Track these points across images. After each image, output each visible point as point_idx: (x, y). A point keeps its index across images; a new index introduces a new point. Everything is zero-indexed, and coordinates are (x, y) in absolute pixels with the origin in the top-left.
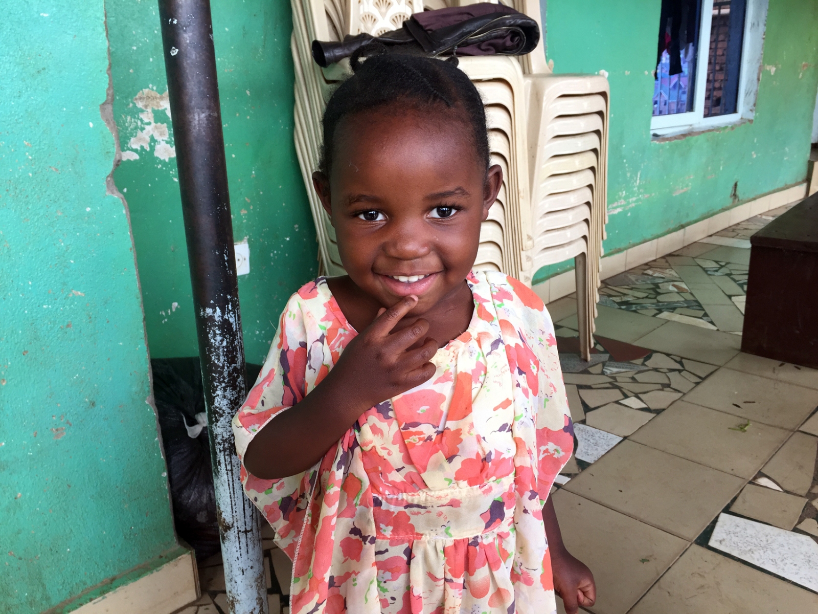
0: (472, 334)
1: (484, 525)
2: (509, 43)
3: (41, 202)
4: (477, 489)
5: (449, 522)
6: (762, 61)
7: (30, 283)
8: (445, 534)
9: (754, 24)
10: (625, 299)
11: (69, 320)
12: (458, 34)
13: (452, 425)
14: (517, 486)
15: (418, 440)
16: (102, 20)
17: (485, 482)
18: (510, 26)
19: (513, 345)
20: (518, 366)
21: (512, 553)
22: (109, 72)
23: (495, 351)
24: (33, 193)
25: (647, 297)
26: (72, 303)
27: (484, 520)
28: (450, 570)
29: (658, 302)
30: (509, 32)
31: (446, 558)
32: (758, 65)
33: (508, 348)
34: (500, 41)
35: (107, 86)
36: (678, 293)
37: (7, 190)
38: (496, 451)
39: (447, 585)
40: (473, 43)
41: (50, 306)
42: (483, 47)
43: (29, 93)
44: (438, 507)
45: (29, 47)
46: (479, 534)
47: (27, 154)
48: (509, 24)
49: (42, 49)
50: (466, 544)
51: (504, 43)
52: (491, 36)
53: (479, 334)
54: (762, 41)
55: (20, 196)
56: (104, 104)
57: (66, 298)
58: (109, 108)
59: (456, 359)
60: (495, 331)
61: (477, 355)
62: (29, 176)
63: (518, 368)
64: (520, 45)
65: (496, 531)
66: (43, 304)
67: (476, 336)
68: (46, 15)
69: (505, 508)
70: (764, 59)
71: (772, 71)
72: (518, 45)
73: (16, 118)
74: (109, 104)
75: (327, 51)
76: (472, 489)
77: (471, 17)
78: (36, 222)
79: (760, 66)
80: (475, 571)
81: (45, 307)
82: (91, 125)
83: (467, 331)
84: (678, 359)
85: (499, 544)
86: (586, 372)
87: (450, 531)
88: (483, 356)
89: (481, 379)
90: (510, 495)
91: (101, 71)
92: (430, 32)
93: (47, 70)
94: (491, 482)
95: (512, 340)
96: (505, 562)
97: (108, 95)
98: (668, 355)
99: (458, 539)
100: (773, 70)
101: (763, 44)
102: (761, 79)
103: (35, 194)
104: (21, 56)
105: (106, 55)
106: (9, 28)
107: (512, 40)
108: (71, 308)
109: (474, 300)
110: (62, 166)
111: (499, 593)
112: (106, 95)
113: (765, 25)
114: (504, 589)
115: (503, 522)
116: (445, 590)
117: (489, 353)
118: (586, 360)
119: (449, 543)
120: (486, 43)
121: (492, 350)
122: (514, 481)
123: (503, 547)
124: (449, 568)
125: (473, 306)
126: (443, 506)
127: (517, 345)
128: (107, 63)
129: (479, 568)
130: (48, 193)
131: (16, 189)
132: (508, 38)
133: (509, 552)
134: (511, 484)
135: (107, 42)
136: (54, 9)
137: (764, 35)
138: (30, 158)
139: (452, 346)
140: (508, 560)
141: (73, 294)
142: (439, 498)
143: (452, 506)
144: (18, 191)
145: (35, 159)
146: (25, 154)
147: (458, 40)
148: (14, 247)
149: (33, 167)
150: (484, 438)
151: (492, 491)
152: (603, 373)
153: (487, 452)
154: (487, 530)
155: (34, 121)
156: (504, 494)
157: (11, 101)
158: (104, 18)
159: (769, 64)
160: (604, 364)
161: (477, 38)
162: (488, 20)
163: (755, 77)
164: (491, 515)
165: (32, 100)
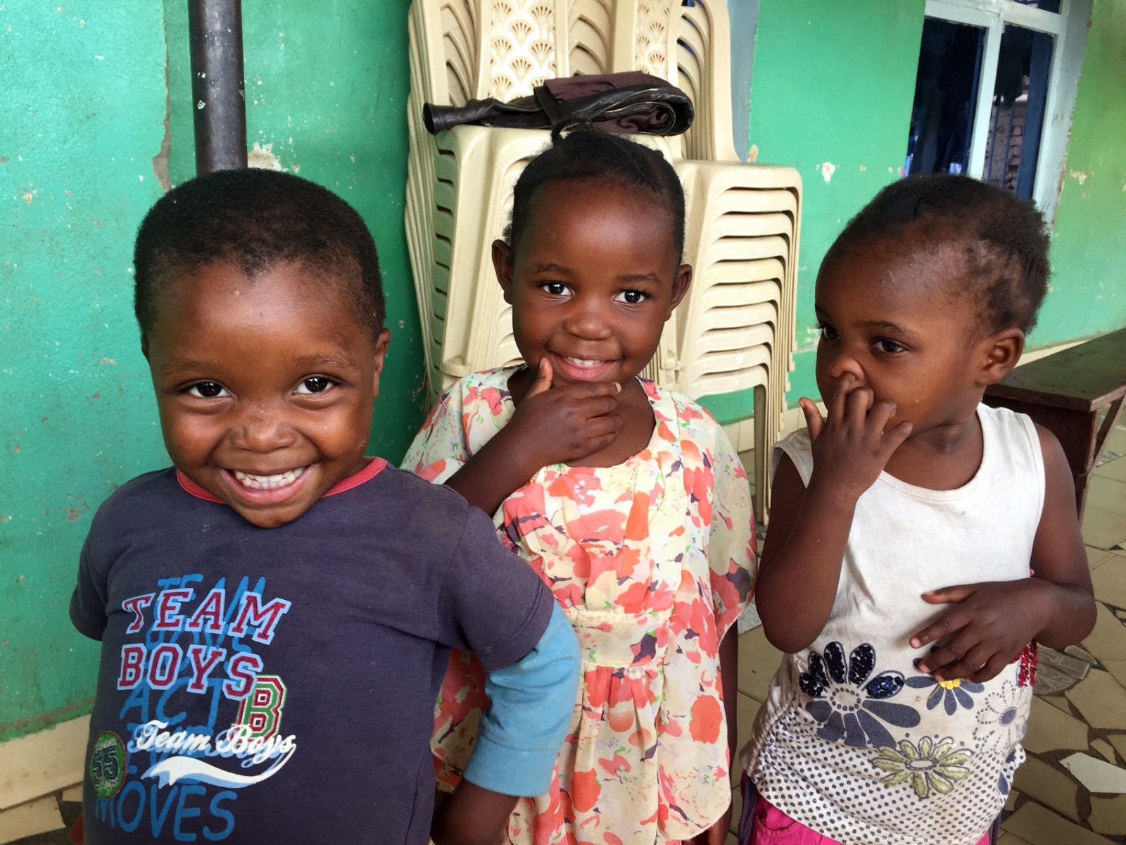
0: (652, 452)
1: (632, 657)
2: (654, 121)
3: (78, 257)
4: (632, 617)
5: (595, 646)
6: (1065, 165)
7: (58, 344)
8: (589, 657)
9: (1057, 116)
11: (98, 389)
12: (592, 106)
13: (631, 544)
14: (673, 624)
15: (599, 552)
16: (163, 66)
17: (642, 612)
18: (657, 100)
19: (693, 468)
20: (692, 492)
21: (659, 697)
22: (166, 123)
23: (676, 473)
24: (70, 246)
26: (102, 372)
27: (634, 651)
28: (589, 698)
30: (654, 108)
31: (586, 684)
32: (1060, 170)
33: (687, 471)
34: (645, 118)
35: (162, 138)
37: (42, 241)
38: (663, 581)
39: (584, 713)
40: (611, 118)
41: (77, 372)
42: (624, 123)
43: (76, 139)
44: (588, 628)
45: (79, 90)
46: (626, 667)
47: (68, 203)
48: (655, 99)
49: (94, 93)
50: (611, 674)
51: (648, 120)
52: (633, 111)
53: (660, 453)
54: (1067, 140)
55: (55, 248)
56: (158, 157)
57: (96, 365)
58: (164, 161)
59: (636, 477)
60: (675, 452)
61: (656, 475)
62: (68, 228)
63: (692, 494)
64: (669, 124)
65: (645, 667)
66: (70, 368)
67: (656, 456)
68: (101, 58)
69: (657, 645)
70: (1068, 163)
71: (1080, 179)
72: (666, 123)
73: (59, 164)
74: (163, 157)
75: (436, 116)
76: (627, 616)
77: (611, 88)
78: (70, 278)
79: (1062, 172)
80: (616, 703)
81: (71, 371)
82: (141, 178)
83: (647, 448)
85: (646, 684)
87: (595, 656)
88: (662, 477)
89: (658, 501)
90: (663, 632)
91: (157, 121)
92: (560, 102)
93: (97, 116)
94: (647, 614)
95: (693, 463)
96: (651, 703)
97: (163, 147)
99: (602, 665)
100: (1082, 178)
101: (1068, 144)
102: (1062, 189)
103: (72, 248)
104: (70, 99)
105: (164, 104)
106: (60, 69)
107: (658, 117)
108: (101, 377)
109: (656, 417)
110: (105, 220)
111: (640, 733)
112: (160, 148)
113: (1071, 118)
114: (646, 731)
115: (653, 660)
116: (581, 718)
117: (669, 475)
119: (592, 667)
120: (627, 119)
121: (672, 472)
122: (670, 618)
123: (650, 689)
124: (588, 695)
125: (655, 423)
126: (593, 628)
127: (698, 469)
128: (165, 113)
129: (621, 701)
130: (86, 248)
131: (52, 240)
132: (654, 115)
133: (656, 695)
134: (666, 621)
135: (167, 89)
136: (111, 52)
137: (1070, 131)
138: (71, 208)
139: (632, 463)
140: (654, 703)
141: (104, 362)
142: (591, 618)
143: (602, 630)
144: (54, 243)
145: (75, 210)
146: (65, 203)
147: (590, 113)
148: (43, 302)
149: (73, 218)
150: (658, 565)
151: (647, 624)
153: (654, 580)
154: (635, 664)
155: (78, 170)
156: (658, 629)
157: (55, 145)
158: (165, 65)
159: (1075, 170)
161: (615, 112)
162: (631, 92)
163: (1056, 186)
164: (642, 649)
165: (79, 147)
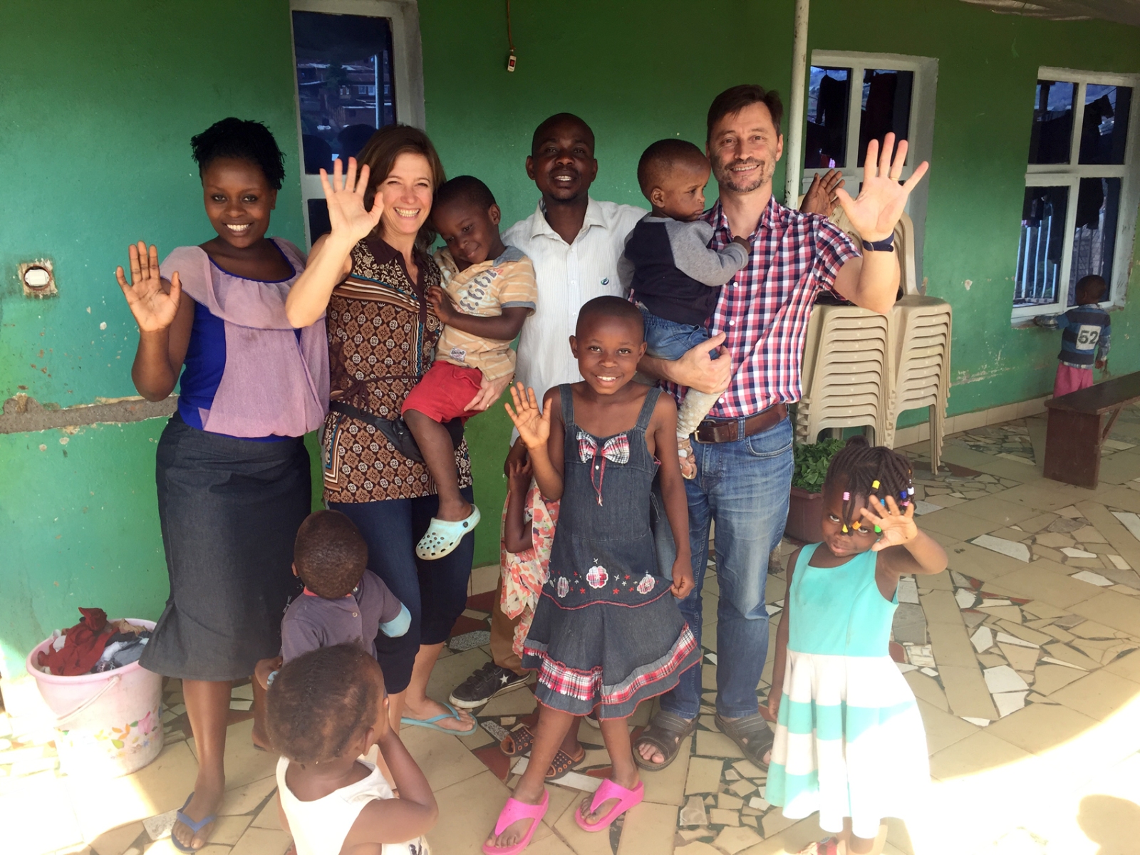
6: (1132, 259)
9: (1125, 227)
10: (978, 443)
25: (994, 444)
29: (1002, 447)
32: (1129, 262)
36: (1020, 443)
54: (1132, 242)
70: (1134, 257)
79: (1131, 262)
84: (997, 478)
86: (934, 480)
98: (992, 476)
101: (1133, 245)
102: (1131, 273)
118: (934, 474)
137: (1134, 237)
152: (944, 481)
160: (946, 477)
163: (1126, 271)
